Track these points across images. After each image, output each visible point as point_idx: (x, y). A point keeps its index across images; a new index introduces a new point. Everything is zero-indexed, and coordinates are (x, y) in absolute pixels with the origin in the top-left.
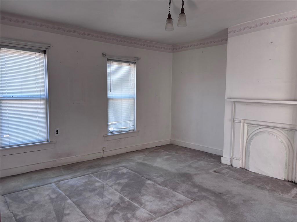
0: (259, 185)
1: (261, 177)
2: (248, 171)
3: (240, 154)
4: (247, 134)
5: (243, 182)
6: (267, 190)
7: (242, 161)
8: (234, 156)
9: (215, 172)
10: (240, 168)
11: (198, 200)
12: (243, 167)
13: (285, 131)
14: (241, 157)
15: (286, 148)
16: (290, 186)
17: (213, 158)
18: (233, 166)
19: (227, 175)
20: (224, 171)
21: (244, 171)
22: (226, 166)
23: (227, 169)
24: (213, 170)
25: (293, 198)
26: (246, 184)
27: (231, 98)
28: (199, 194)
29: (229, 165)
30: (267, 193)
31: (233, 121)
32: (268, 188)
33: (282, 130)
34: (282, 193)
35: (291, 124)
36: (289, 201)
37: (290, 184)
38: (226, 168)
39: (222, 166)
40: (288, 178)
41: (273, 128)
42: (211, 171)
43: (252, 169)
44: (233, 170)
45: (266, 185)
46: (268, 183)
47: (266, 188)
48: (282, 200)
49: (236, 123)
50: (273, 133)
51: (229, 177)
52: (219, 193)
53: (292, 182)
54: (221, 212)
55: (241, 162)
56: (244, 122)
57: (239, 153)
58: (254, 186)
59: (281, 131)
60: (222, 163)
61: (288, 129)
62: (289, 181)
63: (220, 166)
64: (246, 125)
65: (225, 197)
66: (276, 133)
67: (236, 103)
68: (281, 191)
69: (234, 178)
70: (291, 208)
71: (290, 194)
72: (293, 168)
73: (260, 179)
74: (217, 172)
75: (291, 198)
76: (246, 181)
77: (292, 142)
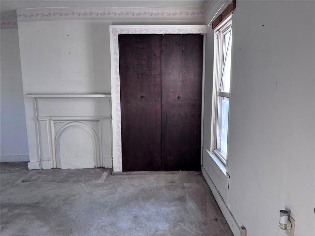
0: (74, 180)
1: (74, 171)
2: (60, 170)
3: (50, 154)
4: (55, 132)
5: (58, 182)
6: (82, 182)
7: (53, 161)
8: (43, 158)
9: (23, 181)
10: (51, 169)
11: (11, 221)
12: (55, 167)
13: (89, 123)
14: (51, 157)
15: (93, 138)
16: (100, 171)
17: (16, 166)
18: (43, 169)
19: (40, 181)
20: (34, 178)
21: (56, 170)
22: (36, 171)
23: (37, 175)
24: (20, 181)
25: (105, 181)
26: (62, 183)
27: (30, 94)
28: (10, 214)
29: (39, 169)
30: (83, 184)
31: (37, 119)
32: (83, 180)
33: (88, 122)
34: (95, 180)
35: (94, 115)
36: (102, 185)
37: (100, 170)
38: (36, 173)
39: (30, 173)
40: (97, 165)
41: (79, 121)
42: (19, 182)
43: (64, 166)
44: (44, 174)
45: (80, 177)
46: (82, 175)
47: (81, 181)
48: (97, 186)
49: (41, 121)
50: (80, 126)
51: (42, 182)
52: (35, 203)
53: (101, 167)
54: (43, 222)
55: (51, 162)
56: (50, 119)
57: (48, 153)
58: (70, 182)
59: (86, 123)
60: (29, 169)
61: (92, 121)
62: (98, 168)
63: (27, 173)
64: (52, 122)
65: (43, 205)
66: (83, 126)
67: (37, 99)
68: (94, 178)
69: (47, 181)
70: (106, 190)
71: (102, 179)
72: (100, 155)
73: (73, 173)
74: (26, 182)
75: (103, 181)
76: (61, 180)
77: (97, 132)
